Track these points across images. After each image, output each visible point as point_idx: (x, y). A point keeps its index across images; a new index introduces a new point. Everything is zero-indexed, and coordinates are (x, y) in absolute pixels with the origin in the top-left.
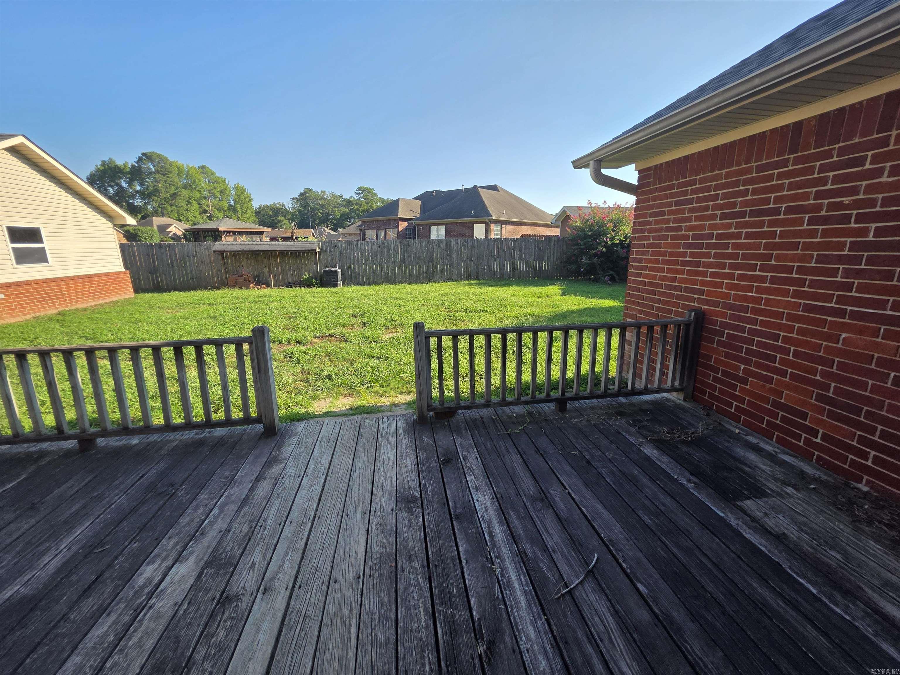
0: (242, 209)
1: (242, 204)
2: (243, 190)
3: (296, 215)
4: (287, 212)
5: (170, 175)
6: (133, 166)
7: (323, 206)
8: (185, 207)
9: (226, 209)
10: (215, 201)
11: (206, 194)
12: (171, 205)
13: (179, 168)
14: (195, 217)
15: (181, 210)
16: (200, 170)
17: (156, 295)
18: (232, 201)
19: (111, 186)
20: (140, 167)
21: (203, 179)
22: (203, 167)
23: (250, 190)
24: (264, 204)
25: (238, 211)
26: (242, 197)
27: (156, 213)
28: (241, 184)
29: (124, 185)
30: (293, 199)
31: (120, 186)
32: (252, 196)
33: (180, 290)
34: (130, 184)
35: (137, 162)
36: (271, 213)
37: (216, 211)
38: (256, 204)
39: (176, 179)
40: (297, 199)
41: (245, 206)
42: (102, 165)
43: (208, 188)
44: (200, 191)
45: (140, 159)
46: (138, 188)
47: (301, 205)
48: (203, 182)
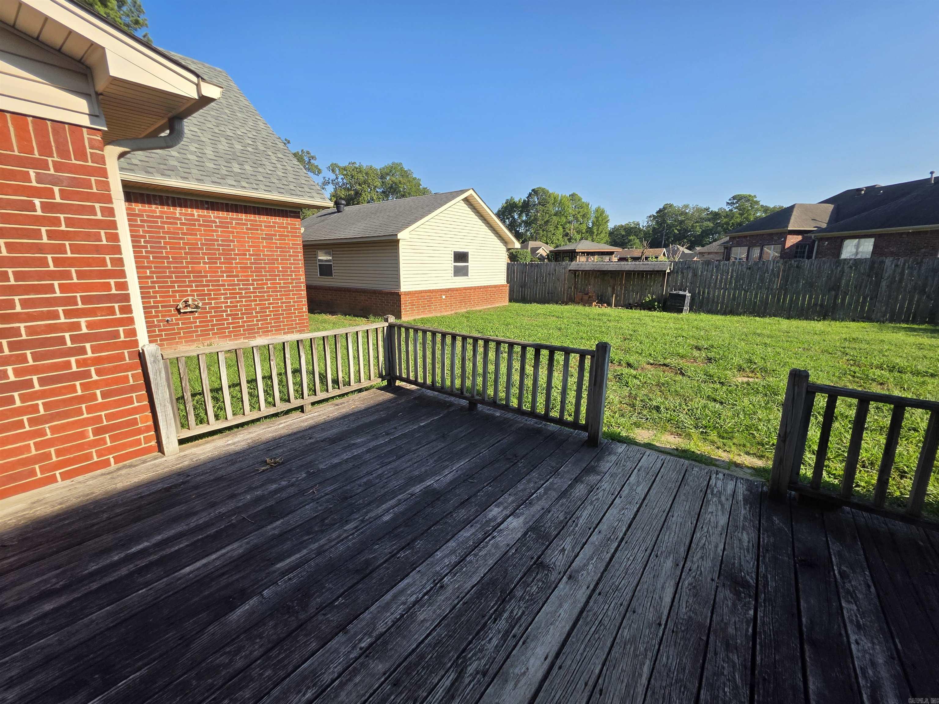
0: (598, 230)
1: (599, 226)
2: (603, 212)
3: (649, 234)
4: (640, 230)
5: (548, 205)
6: (524, 201)
7: (682, 222)
8: (553, 232)
9: (584, 231)
10: (576, 225)
11: (571, 218)
12: (543, 231)
13: (555, 198)
14: (558, 240)
15: (550, 235)
16: (571, 198)
17: (521, 305)
18: (590, 224)
19: (508, 218)
20: (529, 201)
21: (570, 206)
22: (573, 195)
23: (609, 212)
24: (618, 224)
25: (593, 233)
26: (600, 219)
27: (532, 238)
28: (602, 207)
29: (516, 217)
30: (650, 217)
31: (513, 218)
32: (610, 218)
33: (538, 303)
34: (520, 215)
35: (528, 198)
36: (624, 233)
37: (576, 234)
38: (611, 225)
39: (551, 208)
40: (654, 216)
41: (601, 227)
42: (506, 203)
43: (574, 213)
44: (566, 217)
45: (530, 195)
46: (524, 218)
47: (657, 222)
48: (571, 209)
